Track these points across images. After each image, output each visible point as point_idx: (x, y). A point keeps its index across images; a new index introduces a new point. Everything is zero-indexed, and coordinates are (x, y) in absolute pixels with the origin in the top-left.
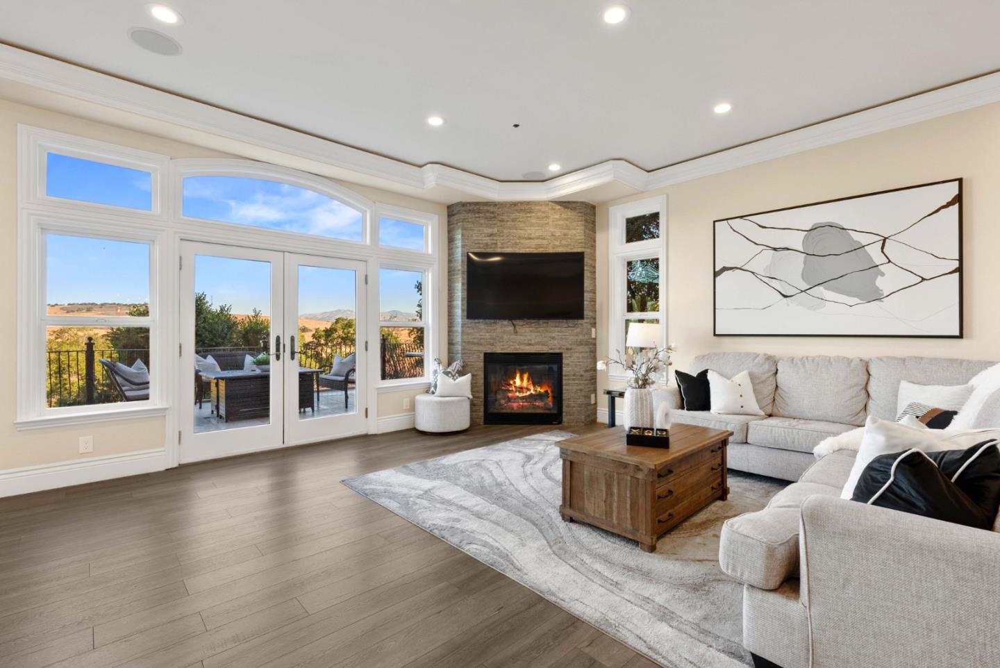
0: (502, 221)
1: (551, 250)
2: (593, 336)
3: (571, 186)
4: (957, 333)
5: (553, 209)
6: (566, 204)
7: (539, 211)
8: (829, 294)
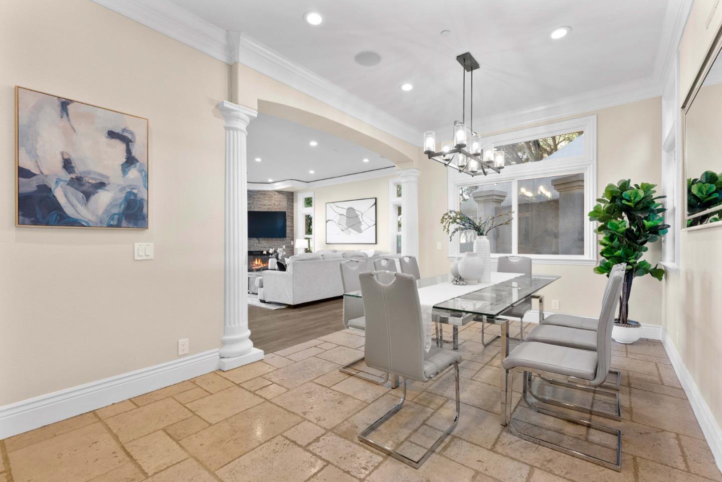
0: (254, 198)
1: (274, 210)
2: (292, 244)
3: (280, 186)
4: (375, 242)
5: (274, 194)
6: (280, 192)
7: (268, 194)
8: (352, 230)
